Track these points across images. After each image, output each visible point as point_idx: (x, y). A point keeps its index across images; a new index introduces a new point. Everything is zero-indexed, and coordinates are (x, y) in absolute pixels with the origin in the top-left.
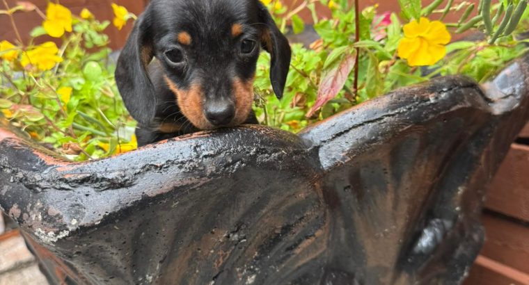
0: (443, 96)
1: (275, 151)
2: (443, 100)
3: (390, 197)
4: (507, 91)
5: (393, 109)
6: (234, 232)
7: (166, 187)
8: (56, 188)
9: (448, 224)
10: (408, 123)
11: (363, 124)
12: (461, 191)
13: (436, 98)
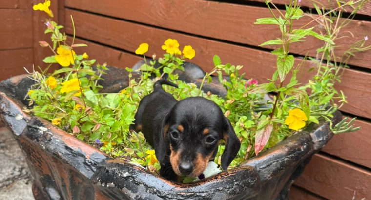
0: (305, 147)
1: (255, 179)
2: (305, 149)
3: (274, 189)
4: (321, 139)
5: (289, 155)
8: (177, 199)
10: (294, 161)
11: (277, 161)
12: (293, 182)
13: (303, 148)
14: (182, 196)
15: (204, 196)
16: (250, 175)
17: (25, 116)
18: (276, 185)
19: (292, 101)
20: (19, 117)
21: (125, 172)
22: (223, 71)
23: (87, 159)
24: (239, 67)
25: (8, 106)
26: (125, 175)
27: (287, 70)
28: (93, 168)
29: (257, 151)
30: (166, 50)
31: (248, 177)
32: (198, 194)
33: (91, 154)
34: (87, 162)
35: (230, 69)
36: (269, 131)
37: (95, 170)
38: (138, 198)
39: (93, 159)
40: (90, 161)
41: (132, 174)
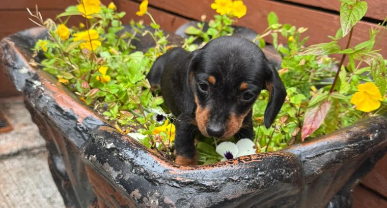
0: (376, 135)
1: (293, 171)
2: (375, 138)
3: (327, 188)
5: (351, 143)
7: (238, 195)
8: (170, 185)
9: (344, 199)
10: (357, 152)
11: (332, 151)
12: (357, 181)
13: (373, 137)
14: (177, 182)
15: (209, 186)
16: (285, 164)
17: (31, 69)
18: (330, 183)
19: (365, 73)
20: (24, 71)
21: (110, 143)
22: (279, 34)
23: (78, 124)
24: (302, 30)
25: (15, 58)
26: (109, 146)
27: (355, 21)
28: (84, 134)
29: (304, 134)
30: (216, 9)
31: (281, 167)
32: (200, 182)
33: (85, 117)
34: (78, 127)
35: (289, 31)
36: (325, 110)
37: (87, 138)
38: (120, 178)
39: (86, 124)
40: (81, 126)
41: (118, 147)
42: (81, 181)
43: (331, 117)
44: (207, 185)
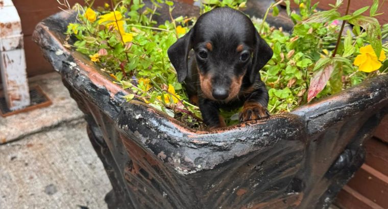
0: (376, 93)
1: (295, 130)
2: (376, 96)
5: (351, 102)
6: (258, 166)
7: (246, 152)
8: (189, 147)
9: (354, 152)
10: (358, 110)
11: (334, 110)
12: (366, 136)
13: (373, 95)
14: (195, 144)
15: (221, 147)
16: (288, 124)
17: (65, 51)
20: (59, 53)
21: (138, 114)
23: (111, 98)
25: (51, 42)
26: (137, 117)
28: (117, 107)
29: (310, 96)
31: (284, 127)
32: (213, 143)
33: (116, 92)
34: (111, 101)
36: (329, 73)
37: (119, 110)
38: (148, 143)
39: (118, 98)
40: (114, 101)
41: (144, 117)
42: (117, 147)
43: (336, 79)
44: (219, 145)
